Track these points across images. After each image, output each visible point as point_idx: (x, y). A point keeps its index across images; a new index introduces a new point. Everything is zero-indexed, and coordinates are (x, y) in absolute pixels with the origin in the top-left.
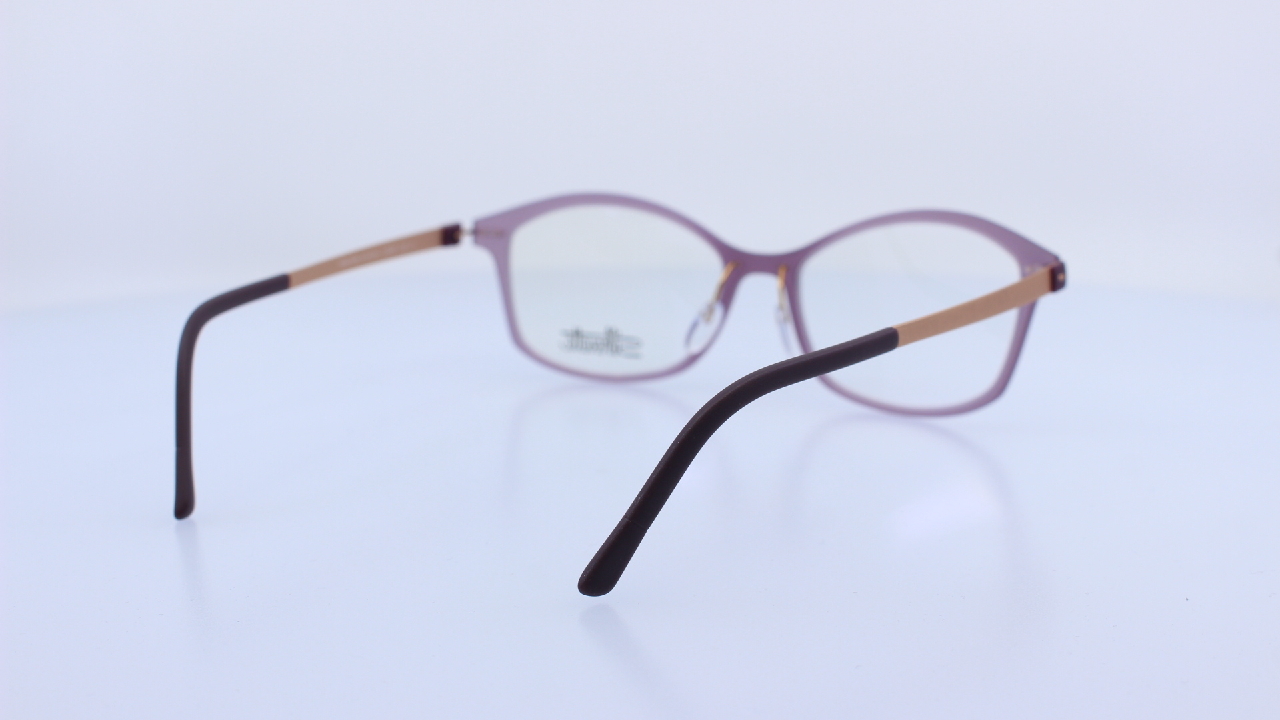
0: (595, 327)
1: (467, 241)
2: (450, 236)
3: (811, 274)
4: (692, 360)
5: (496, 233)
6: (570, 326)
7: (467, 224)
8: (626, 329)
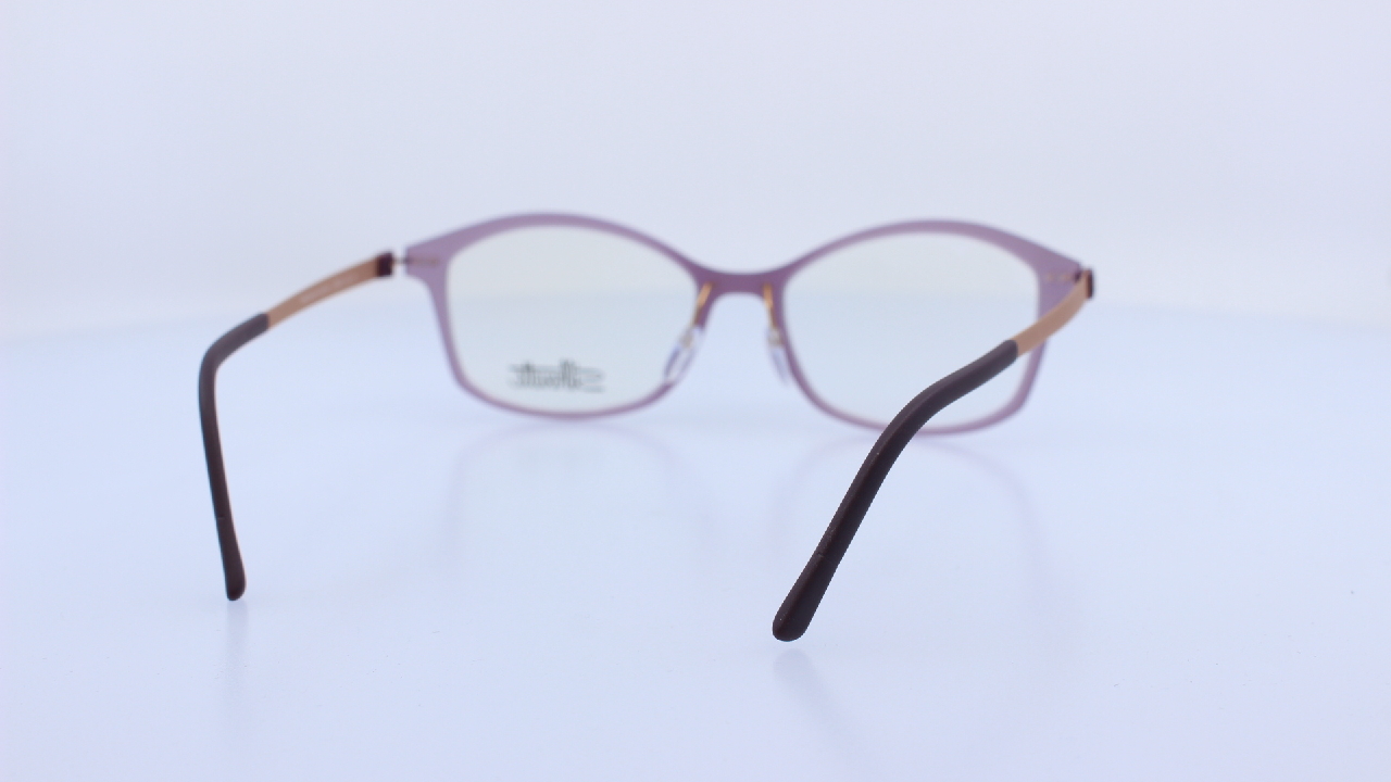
0: (547, 359)
1: (399, 269)
2: (383, 266)
3: (796, 291)
4: (664, 390)
5: (430, 261)
6: (519, 361)
7: (399, 253)
8: (583, 360)
